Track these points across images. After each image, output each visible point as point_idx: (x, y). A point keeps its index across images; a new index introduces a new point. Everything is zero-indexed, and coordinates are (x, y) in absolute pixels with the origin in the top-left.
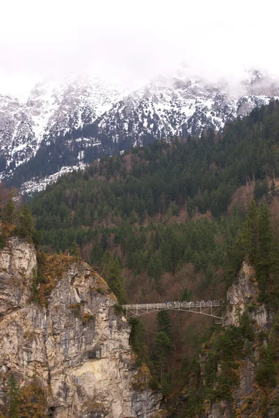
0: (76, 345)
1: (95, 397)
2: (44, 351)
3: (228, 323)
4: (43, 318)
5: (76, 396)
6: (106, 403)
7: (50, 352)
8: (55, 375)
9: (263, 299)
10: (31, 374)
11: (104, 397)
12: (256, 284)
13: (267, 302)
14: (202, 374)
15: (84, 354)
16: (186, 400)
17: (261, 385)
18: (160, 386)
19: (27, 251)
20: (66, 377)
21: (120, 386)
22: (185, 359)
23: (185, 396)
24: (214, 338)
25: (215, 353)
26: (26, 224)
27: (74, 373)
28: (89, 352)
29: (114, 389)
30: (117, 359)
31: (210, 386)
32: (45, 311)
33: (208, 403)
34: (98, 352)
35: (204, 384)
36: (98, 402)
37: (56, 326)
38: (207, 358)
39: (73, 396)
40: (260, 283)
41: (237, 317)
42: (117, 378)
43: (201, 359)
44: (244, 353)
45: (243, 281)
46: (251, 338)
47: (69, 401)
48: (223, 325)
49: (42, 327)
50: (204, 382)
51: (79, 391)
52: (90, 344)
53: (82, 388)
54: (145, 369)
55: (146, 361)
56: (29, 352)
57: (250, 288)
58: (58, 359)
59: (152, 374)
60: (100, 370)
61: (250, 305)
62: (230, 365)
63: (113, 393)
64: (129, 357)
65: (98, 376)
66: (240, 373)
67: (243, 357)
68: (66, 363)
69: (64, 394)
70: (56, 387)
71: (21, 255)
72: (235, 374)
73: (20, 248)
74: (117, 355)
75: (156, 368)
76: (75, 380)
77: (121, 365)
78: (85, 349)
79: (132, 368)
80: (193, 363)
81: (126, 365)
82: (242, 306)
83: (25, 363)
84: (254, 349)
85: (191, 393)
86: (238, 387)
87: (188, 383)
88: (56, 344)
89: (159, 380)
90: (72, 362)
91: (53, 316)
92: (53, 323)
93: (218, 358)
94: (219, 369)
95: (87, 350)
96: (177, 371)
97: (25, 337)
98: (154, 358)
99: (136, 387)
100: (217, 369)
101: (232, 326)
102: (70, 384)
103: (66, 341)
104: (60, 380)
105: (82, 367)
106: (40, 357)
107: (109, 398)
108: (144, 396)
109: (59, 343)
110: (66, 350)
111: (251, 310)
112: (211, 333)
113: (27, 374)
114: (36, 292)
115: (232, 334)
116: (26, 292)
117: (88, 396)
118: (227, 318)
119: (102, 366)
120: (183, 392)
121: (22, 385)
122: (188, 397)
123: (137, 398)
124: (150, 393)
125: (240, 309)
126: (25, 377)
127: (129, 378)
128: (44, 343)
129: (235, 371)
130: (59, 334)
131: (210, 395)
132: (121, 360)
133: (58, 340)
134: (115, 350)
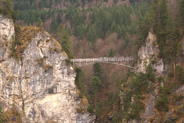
0: (41, 85)
1: (53, 118)
2: (20, 88)
3: (139, 71)
4: (19, 67)
5: (41, 117)
6: (60, 121)
7: (24, 89)
8: (27, 103)
9: (161, 56)
10: (12, 103)
11: (59, 118)
12: (157, 46)
13: (164, 58)
14: (121, 103)
15: (46, 90)
16: (111, 119)
17: (159, 110)
18: (94, 111)
19: (8, 24)
20: (34, 105)
21: (69, 110)
22: (111, 94)
23: (110, 117)
24: (129, 81)
25: (129, 90)
26: (7, 7)
27: (39, 102)
28: (49, 89)
29: (65, 113)
30: (67, 94)
31: (127, 110)
32: (20, 63)
33: (125, 121)
34: (55, 89)
35: (123, 109)
36: (55, 120)
37: (27, 72)
38: (124, 93)
39: (38, 117)
40: (160, 46)
41: (144, 67)
42: (67, 105)
43: (121, 94)
44: (148, 90)
45: (149, 44)
46: (153, 81)
47: (36, 120)
48: (135, 72)
49: (18, 73)
50: (123, 108)
51: (43, 113)
52: (50, 84)
53: (44, 112)
54: (85, 100)
55: (86, 95)
56: (10, 89)
57: (153, 49)
58: (29, 94)
59: (89, 103)
60: (56, 101)
61: (153, 60)
62: (139, 98)
63: (64, 115)
64: (75, 92)
65: (55, 104)
66: (146, 103)
67: (148, 92)
68: (34, 96)
69: (32, 116)
70: (28, 111)
71: (4, 27)
72: (142, 103)
73: (3, 22)
74: (67, 91)
75: (92, 99)
76: (40, 107)
77: (70, 97)
78: (47, 87)
79: (77, 99)
80: (116, 96)
81: (73, 97)
82: (148, 60)
83: (8, 96)
84: (155, 88)
85: (114, 115)
86: (144, 111)
87: (112, 109)
88: (28, 84)
89: (94, 107)
90: (38, 96)
91: (25, 66)
92: (26, 71)
93: (131, 93)
94: (132, 100)
95: (48, 88)
96: (105, 101)
97: (7, 79)
98: (91, 93)
99: (79, 111)
100: (131, 100)
101: (141, 73)
102: (36, 109)
103: (34, 82)
104: (30, 107)
105: (44, 99)
106: (17, 92)
107: (62, 118)
108: (84, 117)
109: (30, 84)
110: (34, 88)
111: (153, 63)
112: (128, 77)
113: (8, 103)
114: (14, 50)
115: (141, 78)
116: (8, 50)
117: (48, 117)
118: (138, 68)
119: (57, 98)
120: (109, 114)
121: (6, 110)
122: (112, 117)
123: (80, 118)
124: (88, 115)
125: (147, 62)
126: (7, 105)
127: (75, 105)
128: (20, 83)
129: (143, 101)
130: (29, 78)
131: (126, 116)
132: (70, 94)
133: (29, 81)
134: (66, 88)
